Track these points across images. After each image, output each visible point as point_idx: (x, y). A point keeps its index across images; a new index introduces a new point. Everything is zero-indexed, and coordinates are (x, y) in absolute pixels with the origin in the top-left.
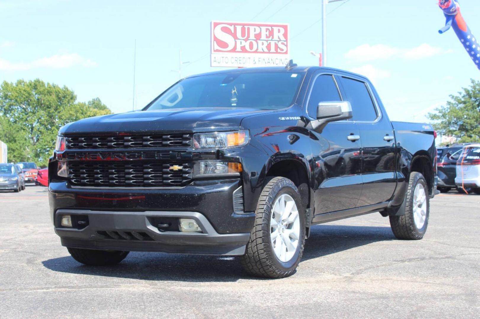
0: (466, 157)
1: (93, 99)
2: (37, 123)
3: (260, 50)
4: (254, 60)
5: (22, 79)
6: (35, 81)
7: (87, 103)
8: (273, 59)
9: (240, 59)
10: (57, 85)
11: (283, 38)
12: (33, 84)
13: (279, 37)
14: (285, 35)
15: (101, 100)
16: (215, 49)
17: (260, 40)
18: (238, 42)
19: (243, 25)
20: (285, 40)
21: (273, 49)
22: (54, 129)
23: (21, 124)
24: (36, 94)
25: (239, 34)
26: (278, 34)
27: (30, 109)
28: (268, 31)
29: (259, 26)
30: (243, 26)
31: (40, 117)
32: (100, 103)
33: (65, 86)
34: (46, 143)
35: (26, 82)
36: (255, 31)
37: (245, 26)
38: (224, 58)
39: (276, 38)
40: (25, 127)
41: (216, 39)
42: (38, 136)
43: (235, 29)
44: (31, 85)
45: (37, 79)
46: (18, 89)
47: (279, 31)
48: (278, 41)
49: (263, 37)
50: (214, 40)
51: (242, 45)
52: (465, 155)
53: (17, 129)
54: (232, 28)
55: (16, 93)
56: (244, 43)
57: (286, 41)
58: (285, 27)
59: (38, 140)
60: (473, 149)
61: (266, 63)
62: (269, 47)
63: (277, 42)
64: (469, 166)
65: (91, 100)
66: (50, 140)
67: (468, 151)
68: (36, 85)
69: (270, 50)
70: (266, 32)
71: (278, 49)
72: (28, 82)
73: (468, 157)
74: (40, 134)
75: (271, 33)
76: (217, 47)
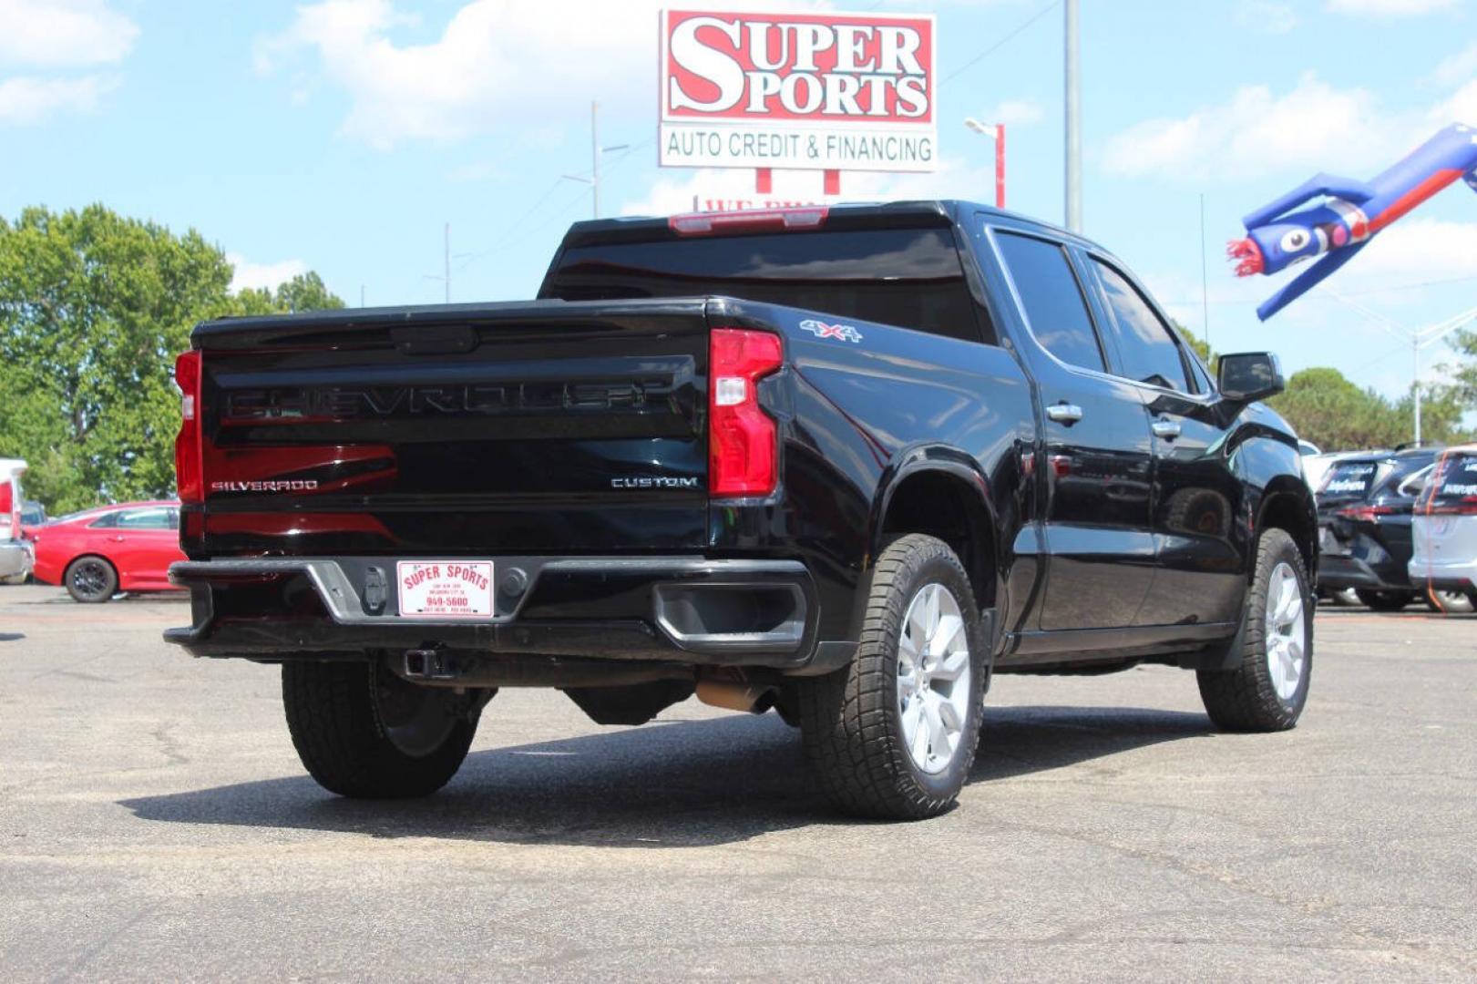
0: (1443, 488)
1: (295, 279)
2: (92, 363)
3: (832, 107)
4: (812, 145)
5: (42, 206)
6: (87, 211)
7: (274, 293)
8: (878, 141)
9: (763, 140)
10: (164, 228)
11: (912, 66)
12: (77, 224)
13: (899, 61)
14: (923, 55)
15: (324, 280)
16: (674, 107)
17: (832, 73)
18: (756, 79)
19: (774, 21)
20: (922, 72)
21: (878, 106)
22: (151, 385)
23: (35, 366)
24: (88, 259)
25: (759, 53)
26: (896, 52)
27: (69, 314)
28: (861, 40)
29: (830, 22)
30: (774, 25)
31: (102, 340)
32: (322, 291)
33: (192, 232)
34: (122, 433)
35: (55, 218)
36: (815, 41)
37: (780, 25)
38: (705, 138)
39: (889, 65)
40: (47, 375)
41: (676, 70)
42: (95, 408)
43: (745, 35)
44: (70, 226)
45: (95, 206)
46: (24, 243)
47: (901, 41)
48: (898, 77)
49: (845, 62)
50: (670, 77)
51: (771, 90)
52: (1440, 481)
53: (19, 384)
54: (733, 31)
55: (16, 258)
56: (775, 84)
57: (927, 76)
58: (923, 28)
59: (93, 423)
60: (1464, 460)
61: (853, 153)
62: (864, 97)
63: (892, 80)
64: (1451, 519)
65: (290, 281)
66: (136, 422)
67: (1452, 465)
68: (88, 228)
69: (870, 109)
70: (856, 43)
71: (898, 104)
72: (61, 215)
73: (1450, 489)
74: (101, 401)
75: (873, 50)
76: (680, 99)
